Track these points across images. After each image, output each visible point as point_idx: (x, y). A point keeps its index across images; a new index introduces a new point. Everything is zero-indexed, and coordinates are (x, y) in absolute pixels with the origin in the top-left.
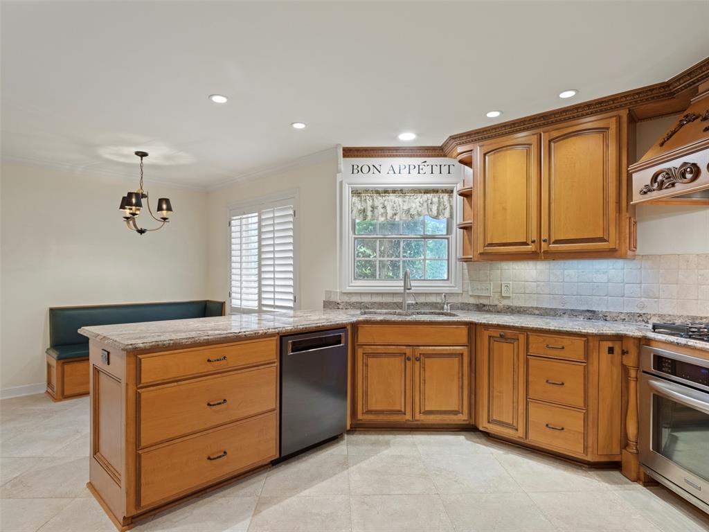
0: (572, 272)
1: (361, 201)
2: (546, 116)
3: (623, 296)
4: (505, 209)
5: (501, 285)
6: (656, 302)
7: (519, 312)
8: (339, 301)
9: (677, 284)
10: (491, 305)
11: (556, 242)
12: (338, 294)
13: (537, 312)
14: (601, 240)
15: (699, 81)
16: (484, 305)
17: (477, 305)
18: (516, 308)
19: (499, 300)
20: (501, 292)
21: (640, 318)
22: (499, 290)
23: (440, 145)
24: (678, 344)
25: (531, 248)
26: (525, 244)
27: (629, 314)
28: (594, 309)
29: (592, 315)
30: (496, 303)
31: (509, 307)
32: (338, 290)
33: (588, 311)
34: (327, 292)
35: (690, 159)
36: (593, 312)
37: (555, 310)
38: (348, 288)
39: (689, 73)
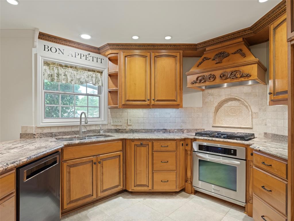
0: (157, 113)
1: (50, 69)
2: (154, 45)
3: (175, 123)
4: (135, 84)
5: (128, 119)
6: (185, 124)
7: (136, 132)
8: (35, 133)
9: (191, 118)
10: (123, 129)
11: (158, 101)
12: (34, 128)
13: (144, 131)
14: (174, 101)
15: (207, 46)
16: (119, 130)
17: (116, 130)
18: (135, 130)
19: (126, 127)
20: (127, 123)
21: (181, 131)
22: (127, 122)
23: (98, 47)
24: (209, 140)
25: (147, 103)
26: (144, 101)
27: (178, 130)
28: (165, 128)
29: (165, 131)
30: (125, 128)
31: (132, 130)
32: (34, 126)
33: (164, 129)
34: (22, 127)
35: (213, 73)
36: (166, 129)
37: (151, 130)
38: (41, 124)
39: (205, 43)
